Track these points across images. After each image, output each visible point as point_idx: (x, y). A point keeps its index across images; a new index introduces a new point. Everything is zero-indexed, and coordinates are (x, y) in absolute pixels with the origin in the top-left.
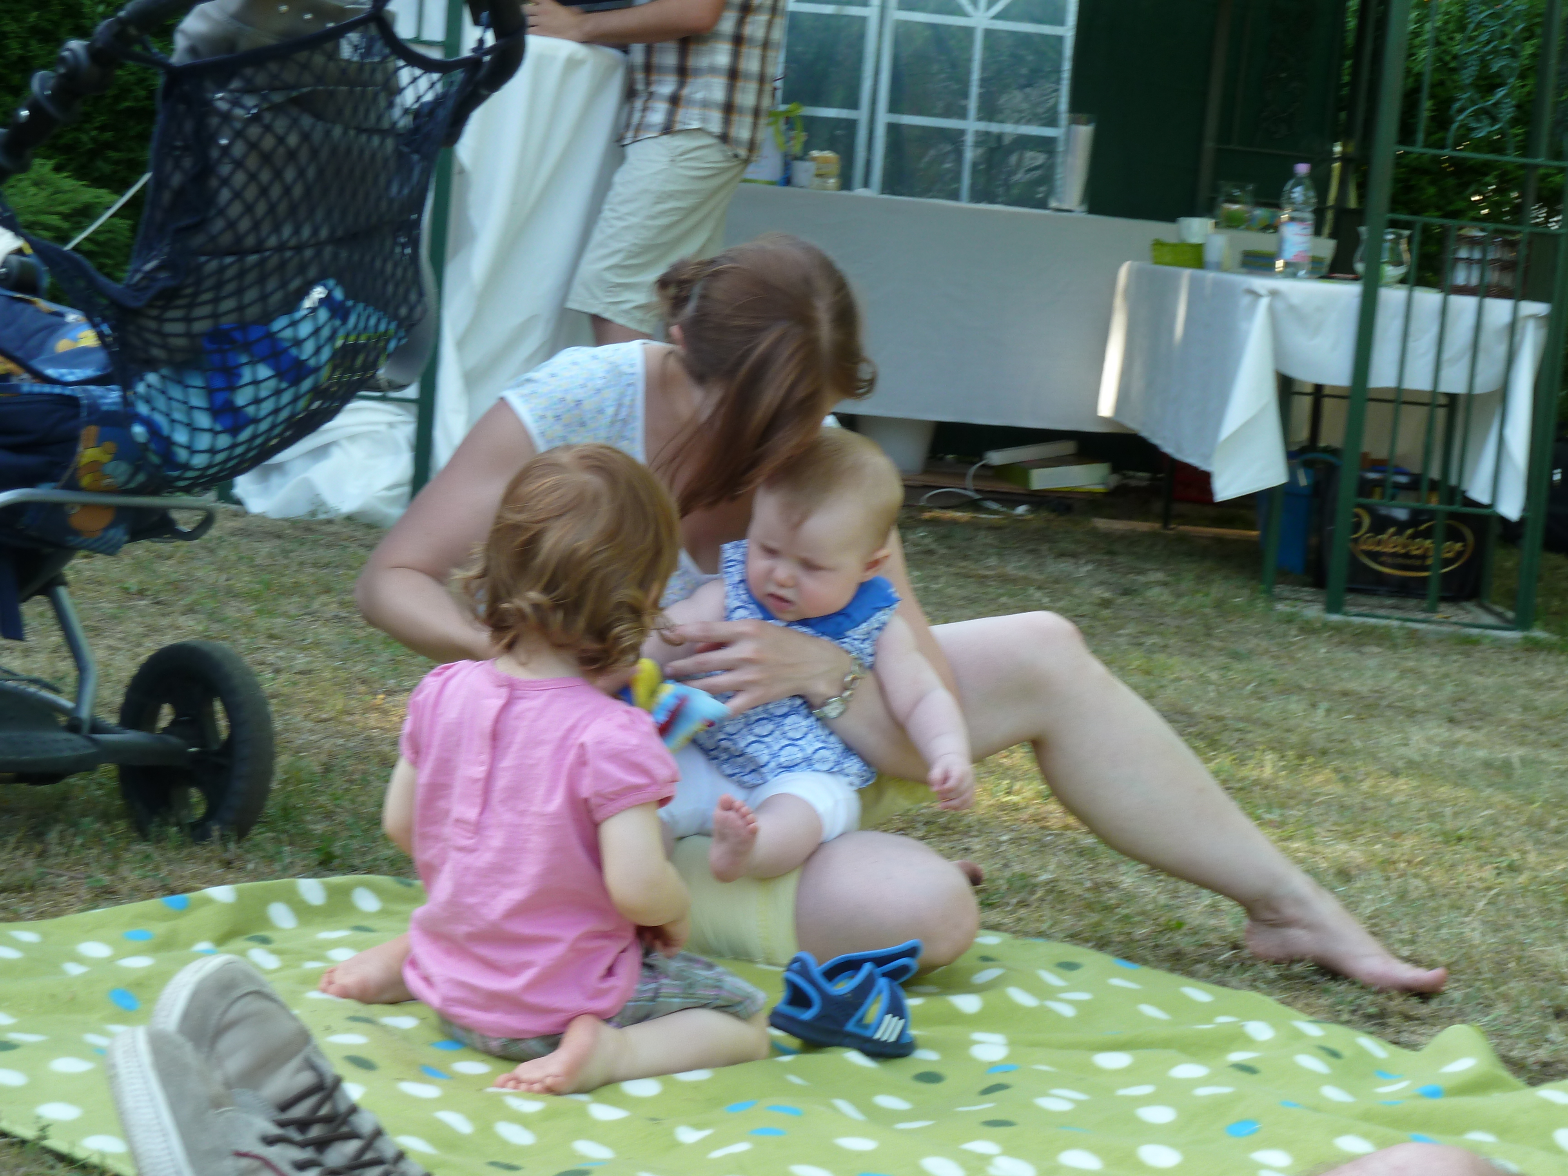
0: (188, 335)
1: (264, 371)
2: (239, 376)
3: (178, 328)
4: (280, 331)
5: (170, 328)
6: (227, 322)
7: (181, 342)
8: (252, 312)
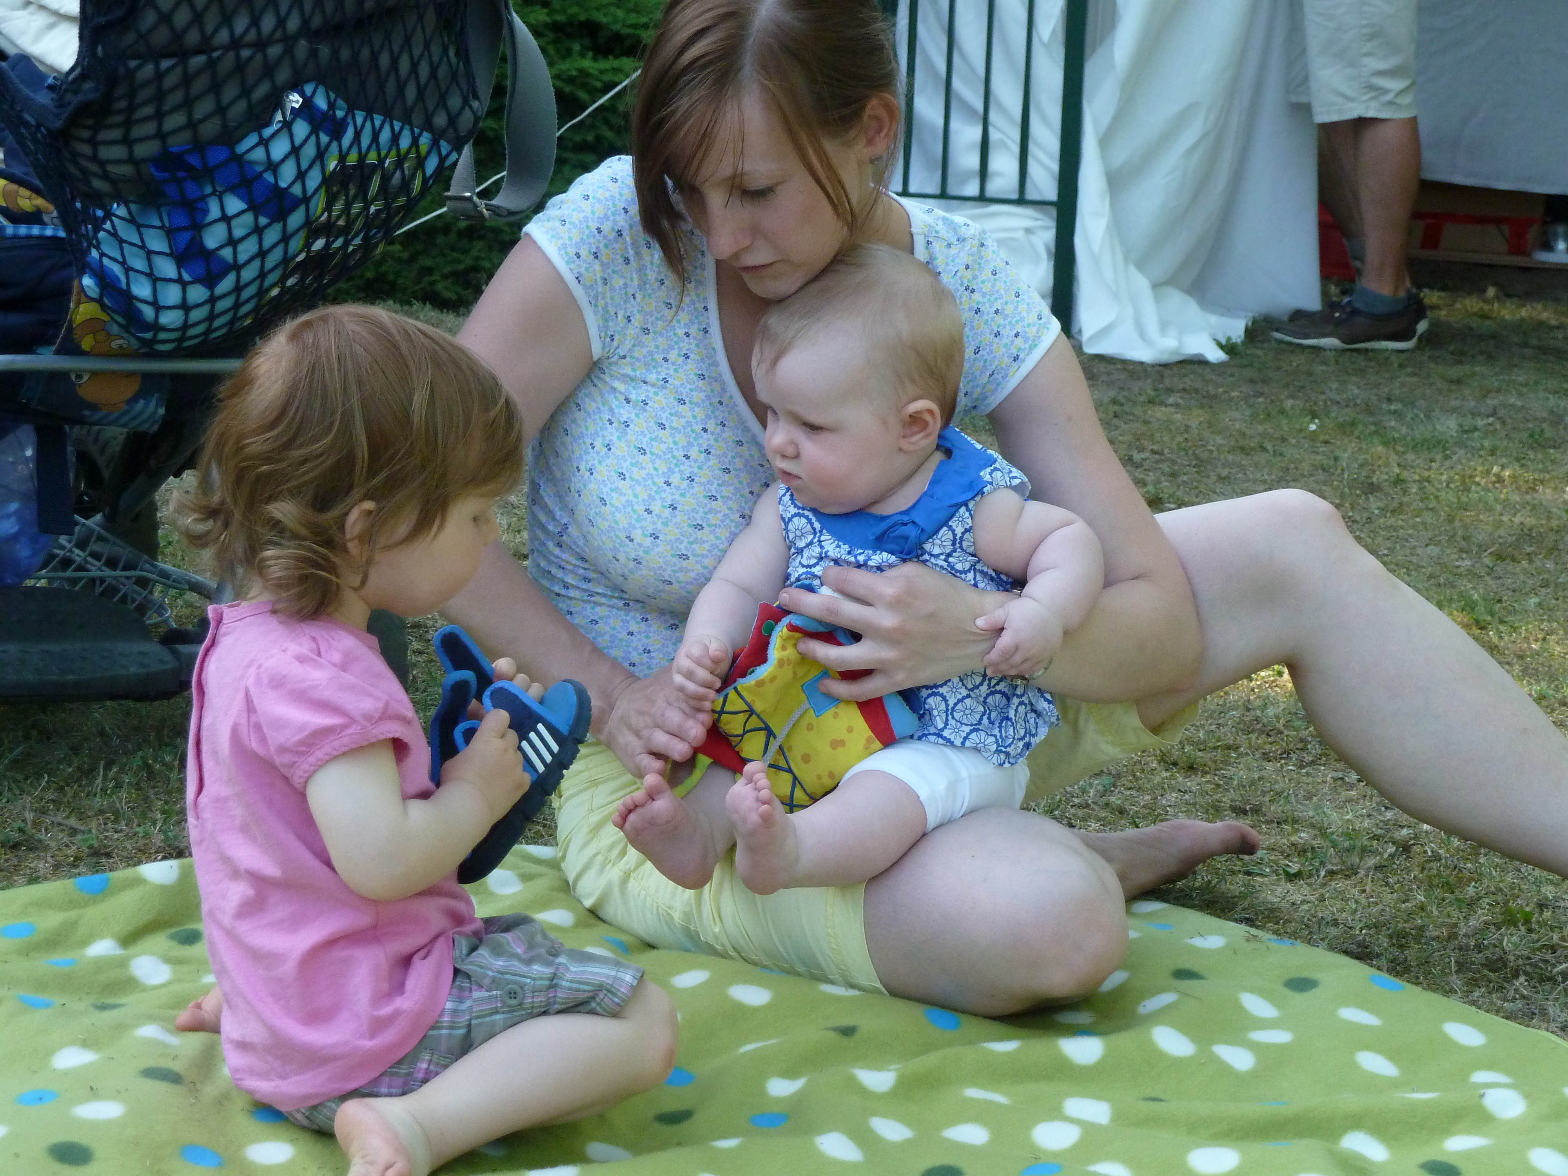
0: (131, 160)
1: (234, 205)
2: (206, 211)
3: (118, 152)
4: (249, 151)
5: (105, 153)
6: (178, 143)
7: (126, 170)
8: (210, 129)
